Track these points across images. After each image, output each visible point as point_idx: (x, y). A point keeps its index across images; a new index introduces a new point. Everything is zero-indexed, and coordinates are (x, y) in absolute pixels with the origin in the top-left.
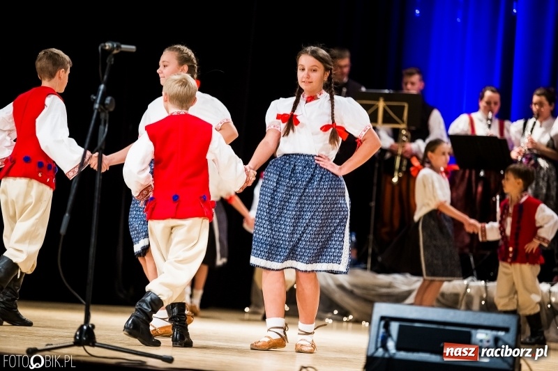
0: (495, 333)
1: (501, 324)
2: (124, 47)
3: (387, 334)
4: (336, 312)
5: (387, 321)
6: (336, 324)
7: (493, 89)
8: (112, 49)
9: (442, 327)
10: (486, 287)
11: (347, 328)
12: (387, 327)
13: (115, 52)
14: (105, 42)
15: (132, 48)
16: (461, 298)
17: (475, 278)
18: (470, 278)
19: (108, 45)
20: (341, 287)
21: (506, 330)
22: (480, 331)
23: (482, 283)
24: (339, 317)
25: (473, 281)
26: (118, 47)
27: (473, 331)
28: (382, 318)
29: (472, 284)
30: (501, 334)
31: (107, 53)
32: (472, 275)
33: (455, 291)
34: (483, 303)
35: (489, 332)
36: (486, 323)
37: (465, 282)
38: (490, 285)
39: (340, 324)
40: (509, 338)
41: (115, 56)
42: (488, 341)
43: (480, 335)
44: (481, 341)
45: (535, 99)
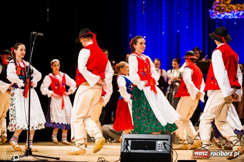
0: (164, 141)
1: (165, 138)
2: (39, 34)
3: (128, 144)
4: (110, 139)
5: (127, 140)
7: (157, 59)
8: (35, 34)
9: (146, 141)
11: (114, 145)
12: (127, 142)
14: (33, 32)
15: (42, 34)
19: (34, 33)
20: (111, 131)
21: (167, 140)
22: (158, 141)
24: (111, 141)
26: (37, 34)
27: (156, 141)
28: (125, 139)
30: (166, 141)
31: (33, 36)
35: (161, 141)
36: (160, 138)
39: (111, 143)
40: (168, 142)
41: (36, 36)
42: (162, 144)
43: (159, 142)
44: (159, 144)
45: (173, 62)
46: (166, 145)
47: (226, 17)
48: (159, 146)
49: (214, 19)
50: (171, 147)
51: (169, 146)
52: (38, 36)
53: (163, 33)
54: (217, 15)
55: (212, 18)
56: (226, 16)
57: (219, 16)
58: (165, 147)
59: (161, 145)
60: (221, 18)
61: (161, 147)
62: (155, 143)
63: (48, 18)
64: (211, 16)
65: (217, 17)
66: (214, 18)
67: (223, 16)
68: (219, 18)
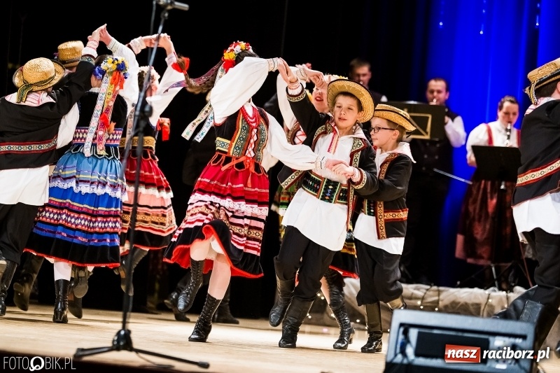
0: (512, 340)
1: (518, 332)
3: (407, 341)
4: (358, 321)
5: (406, 327)
7: (512, 99)
9: (460, 334)
10: (507, 298)
12: (406, 333)
16: (482, 308)
17: (496, 289)
18: (492, 288)
21: (524, 337)
23: (504, 293)
24: (362, 327)
25: (495, 291)
27: (491, 339)
28: (402, 325)
29: (493, 294)
30: (519, 341)
32: (494, 285)
33: (477, 301)
36: (503, 330)
37: (487, 292)
38: (512, 295)
40: (526, 345)
43: (498, 342)
62: (487, 342)
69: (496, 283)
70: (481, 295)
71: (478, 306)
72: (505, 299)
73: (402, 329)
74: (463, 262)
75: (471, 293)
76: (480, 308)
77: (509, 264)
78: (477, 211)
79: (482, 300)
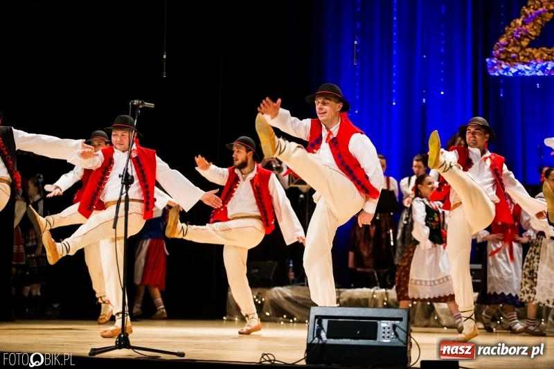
0: (393, 322)
1: (397, 316)
2: (147, 104)
3: (321, 328)
4: (285, 316)
5: (319, 318)
6: (285, 324)
8: (138, 105)
9: (357, 320)
10: (387, 294)
11: (293, 327)
12: (320, 323)
13: (141, 106)
14: (134, 100)
15: (152, 105)
16: (370, 301)
17: (378, 288)
18: (375, 288)
19: (136, 102)
20: (288, 299)
21: (400, 319)
22: (382, 321)
23: (384, 290)
24: (288, 320)
26: (142, 103)
27: (378, 322)
28: (316, 317)
29: (377, 291)
30: (397, 322)
31: (135, 107)
32: (376, 285)
33: (366, 297)
34: (385, 304)
35: (389, 321)
36: (386, 316)
37: (372, 290)
38: (389, 291)
39: (288, 324)
40: (402, 325)
41: (141, 109)
42: (389, 328)
43: (383, 324)
44: (384, 328)
45: (415, 163)
46: (397, 330)
47: (520, 73)
48: (384, 333)
49: (495, 76)
50: (408, 334)
51: (404, 331)
52: (145, 109)
53: (394, 104)
54: (502, 68)
55: (492, 74)
56: (519, 71)
57: (507, 70)
58: (396, 334)
59: (388, 330)
60: (511, 75)
61: (389, 333)
62: (376, 325)
63: (165, 73)
64: (489, 71)
65: (501, 72)
66: (497, 74)
67: (513, 70)
68: (505, 74)
69: (378, 283)
70: (368, 292)
71: (366, 300)
72: (384, 295)
73: (317, 320)
74: (353, 270)
75: (362, 292)
76: (368, 302)
77: (386, 270)
78: (363, 236)
79: (369, 296)
